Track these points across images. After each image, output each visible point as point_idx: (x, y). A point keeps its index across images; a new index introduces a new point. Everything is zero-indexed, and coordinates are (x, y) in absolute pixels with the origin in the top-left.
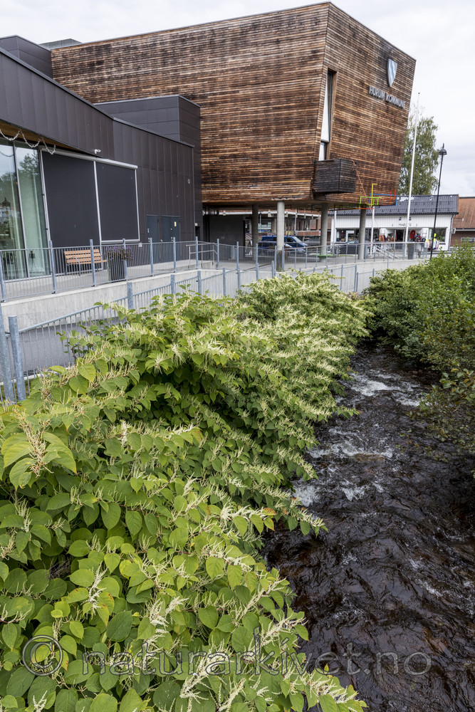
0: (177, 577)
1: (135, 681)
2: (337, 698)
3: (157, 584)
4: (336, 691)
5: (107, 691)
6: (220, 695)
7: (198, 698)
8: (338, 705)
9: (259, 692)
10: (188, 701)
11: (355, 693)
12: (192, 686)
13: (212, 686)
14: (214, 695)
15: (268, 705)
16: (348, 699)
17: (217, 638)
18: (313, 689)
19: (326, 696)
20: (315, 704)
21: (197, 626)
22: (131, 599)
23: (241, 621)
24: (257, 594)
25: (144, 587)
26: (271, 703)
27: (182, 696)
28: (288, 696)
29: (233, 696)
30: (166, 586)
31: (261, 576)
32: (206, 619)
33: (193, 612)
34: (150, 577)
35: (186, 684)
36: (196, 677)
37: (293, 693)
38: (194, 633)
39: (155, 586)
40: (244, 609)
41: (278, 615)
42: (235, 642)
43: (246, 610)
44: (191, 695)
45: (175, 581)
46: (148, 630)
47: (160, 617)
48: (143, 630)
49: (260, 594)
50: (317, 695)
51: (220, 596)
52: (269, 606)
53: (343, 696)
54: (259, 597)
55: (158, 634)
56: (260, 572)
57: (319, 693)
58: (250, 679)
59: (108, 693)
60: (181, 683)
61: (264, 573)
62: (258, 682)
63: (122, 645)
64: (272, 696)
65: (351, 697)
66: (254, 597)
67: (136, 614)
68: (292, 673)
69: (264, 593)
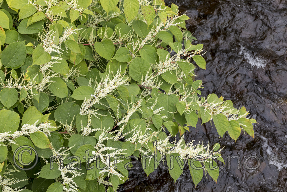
0: (69, 11)
1: (35, 101)
2: (230, 117)
3: (49, 16)
4: (229, 111)
5: (8, 108)
6: (118, 112)
7: (97, 115)
8: (230, 122)
9: (156, 112)
10: (88, 117)
11: (247, 113)
12: (91, 105)
13: (110, 105)
14: (112, 113)
15: (164, 121)
16: (240, 117)
17: (114, 67)
18: (208, 109)
19: (219, 115)
20: (208, 121)
21: (94, 58)
22: (23, 30)
23: (138, 53)
24: (155, 28)
25: (34, 20)
26: (167, 120)
27: (81, 113)
28: (183, 115)
29: (130, 114)
30: (59, 19)
31: (159, 9)
32: (102, 51)
33: (89, 46)
34: (40, 10)
35: (84, 104)
36: (94, 98)
37: (188, 112)
38: (91, 64)
39: (47, 18)
40: (141, 42)
41: (176, 47)
42: (132, 71)
43: (143, 43)
44: (90, 112)
45: (68, 14)
46: (43, 57)
47: (55, 46)
48: (38, 57)
49: (158, 28)
50: (211, 114)
51: (116, 31)
52: (167, 40)
53: (235, 115)
54: (157, 31)
55: (53, 60)
56: (158, 7)
57: (213, 113)
58: (147, 101)
59: (10, 109)
60: (80, 103)
61: (162, 7)
62: (155, 104)
63: (19, 71)
64: (169, 115)
65: (243, 116)
66: (151, 32)
67: (30, 44)
68: (187, 96)
69: (163, 28)
